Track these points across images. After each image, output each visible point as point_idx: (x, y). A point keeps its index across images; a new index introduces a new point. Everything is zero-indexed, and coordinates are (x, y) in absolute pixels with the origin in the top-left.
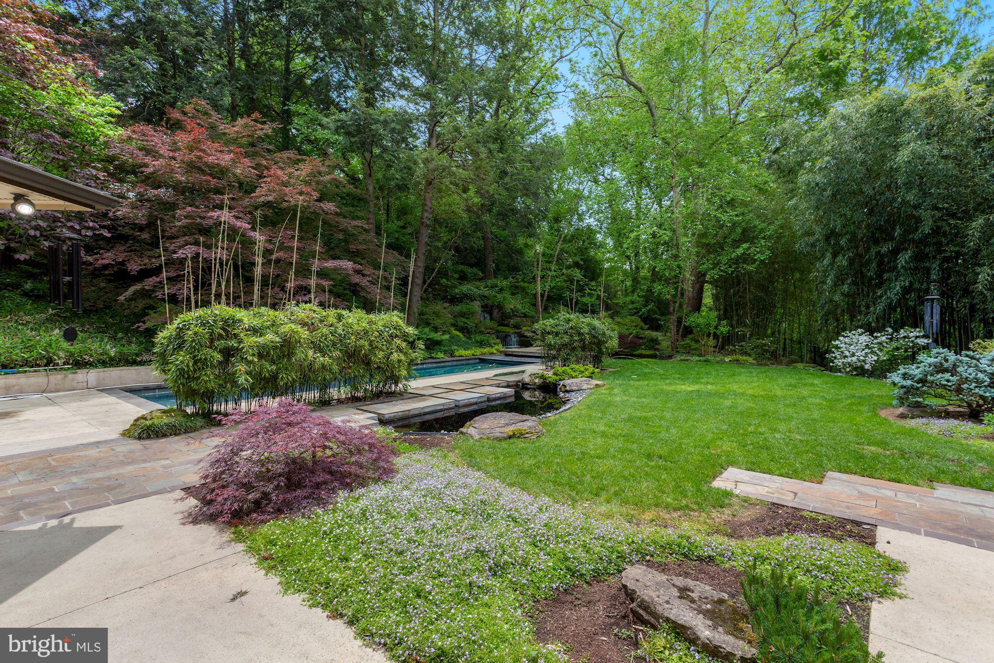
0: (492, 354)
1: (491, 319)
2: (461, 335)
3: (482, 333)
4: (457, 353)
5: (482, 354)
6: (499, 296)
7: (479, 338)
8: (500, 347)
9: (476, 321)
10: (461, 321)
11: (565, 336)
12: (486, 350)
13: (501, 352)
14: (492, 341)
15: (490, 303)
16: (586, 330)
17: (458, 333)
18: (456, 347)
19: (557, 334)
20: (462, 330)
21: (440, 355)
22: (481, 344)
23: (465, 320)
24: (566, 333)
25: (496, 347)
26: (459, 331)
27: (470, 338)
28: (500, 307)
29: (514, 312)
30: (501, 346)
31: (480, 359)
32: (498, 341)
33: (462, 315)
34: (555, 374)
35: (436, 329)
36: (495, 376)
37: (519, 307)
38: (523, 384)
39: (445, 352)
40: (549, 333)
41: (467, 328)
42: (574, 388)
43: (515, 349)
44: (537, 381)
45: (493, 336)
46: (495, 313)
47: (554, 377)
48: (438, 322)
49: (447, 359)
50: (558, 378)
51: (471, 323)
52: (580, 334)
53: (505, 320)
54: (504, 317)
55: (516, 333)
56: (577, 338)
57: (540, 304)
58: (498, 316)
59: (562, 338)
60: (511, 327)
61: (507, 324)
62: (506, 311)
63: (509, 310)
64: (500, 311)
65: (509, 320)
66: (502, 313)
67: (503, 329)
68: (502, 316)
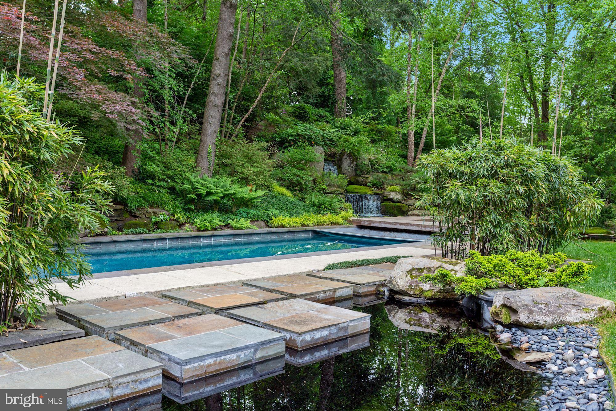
0: (336, 224)
1: (340, 172)
2: (289, 194)
3: (323, 191)
4: (275, 221)
5: (319, 224)
6: (351, 139)
7: (315, 198)
8: (350, 214)
9: (315, 174)
10: (291, 173)
11: (493, 182)
12: (328, 217)
13: (350, 222)
14: (338, 205)
15: (338, 150)
16: (539, 171)
17: (284, 190)
18: (275, 212)
19: (472, 178)
20: (291, 186)
21: (244, 223)
22: (319, 208)
23: (298, 172)
24: (494, 175)
25: (343, 213)
26: (288, 188)
27: (303, 199)
28: (353, 156)
29: (374, 166)
30: (351, 212)
31: (315, 232)
32: (348, 205)
33: (293, 163)
34: (471, 271)
35: (245, 181)
36: (330, 267)
37: (382, 157)
38: (392, 292)
39: (254, 220)
40: (452, 176)
41: (300, 184)
42: (541, 319)
43: (374, 219)
44: (426, 286)
45: (341, 197)
46: (346, 163)
47: (472, 279)
48: (249, 171)
49: (256, 229)
50: (481, 282)
51: (306, 177)
52: (528, 180)
53: (359, 176)
54: (358, 172)
55: (376, 194)
56: (521, 189)
57: (413, 155)
58: (349, 170)
59: (484, 188)
60: (369, 186)
61: (363, 182)
62: (362, 163)
63: (367, 162)
64: (353, 161)
65: (366, 176)
66: (357, 165)
67: (356, 189)
68: (356, 170)
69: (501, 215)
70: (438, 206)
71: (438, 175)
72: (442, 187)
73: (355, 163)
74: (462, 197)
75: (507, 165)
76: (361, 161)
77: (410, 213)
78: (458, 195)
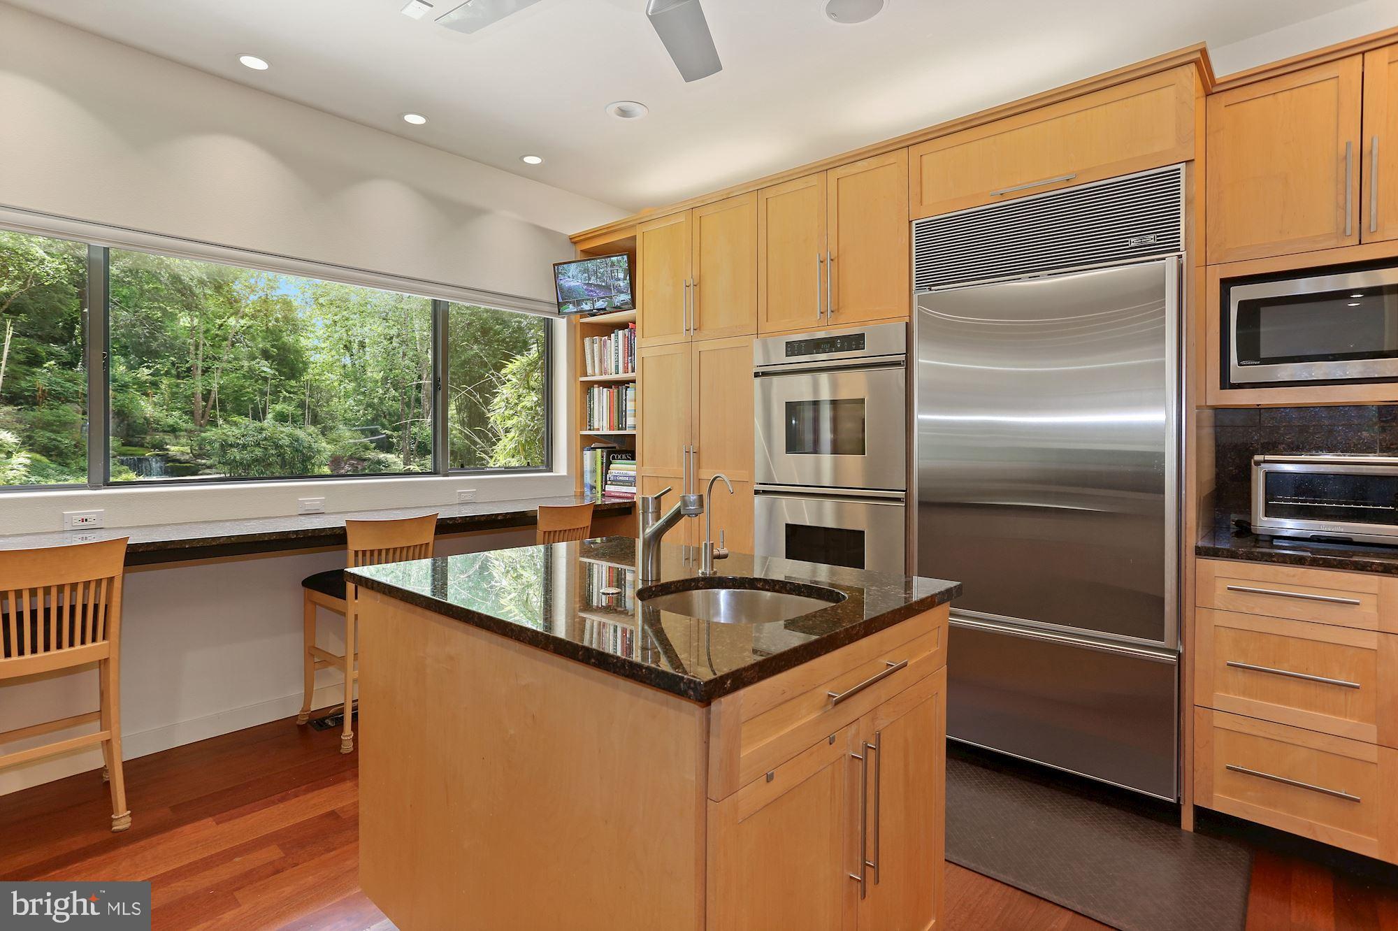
2: (46, 460)
6: (118, 397)
8: (131, 477)
9: (76, 437)
11: (257, 449)
16: (286, 441)
17: (37, 456)
18: (39, 479)
19: (244, 447)
23: (52, 435)
24: (258, 445)
26: (39, 453)
27: (65, 465)
28: (123, 415)
29: (152, 425)
30: (131, 475)
33: (45, 426)
37: (161, 415)
40: (231, 446)
41: (57, 447)
46: (114, 423)
51: (65, 441)
52: (278, 446)
53: (133, 436)
54: (131, 432)
55: (158, 455)
56: (273, 452)
57: (200, 412)
58: (119, 430)
59: (252, 452)
60: (147, 447)
61: (138, 442)
62: (135, 422)
63: (142, 421)
64: (123, 421)
65: (143, 436)
66: (128, 425)
67: (129, 450)
68: (128, 430)
69: (263, 467)
70: (223, 463)
71: (222, 445)
72: (226, 453)
73: (126, 422)
74: (238, 457)
75: (266, 439)
76: (133, 420)
77: (200, 472)
78: (235, 457)
